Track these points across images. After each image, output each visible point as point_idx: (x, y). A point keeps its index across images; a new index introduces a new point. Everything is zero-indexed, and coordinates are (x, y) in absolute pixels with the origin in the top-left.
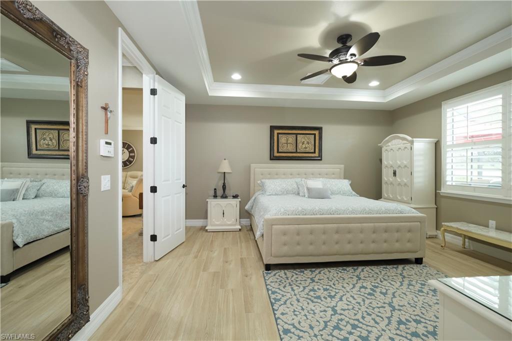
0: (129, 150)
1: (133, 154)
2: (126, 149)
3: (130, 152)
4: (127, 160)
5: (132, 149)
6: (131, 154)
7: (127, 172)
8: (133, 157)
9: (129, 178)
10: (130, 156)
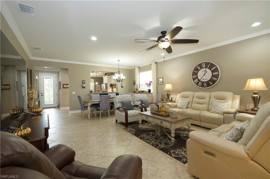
0: (212, 69)
1: (217, 73)
2: (208, 68)
3: (213, 72)
4: (210, 80)
5: (215, 67)
6: (214, 74)
7: (211, 92)
8: (217, 76)
9: (214, 99)
10: (213, 76)
